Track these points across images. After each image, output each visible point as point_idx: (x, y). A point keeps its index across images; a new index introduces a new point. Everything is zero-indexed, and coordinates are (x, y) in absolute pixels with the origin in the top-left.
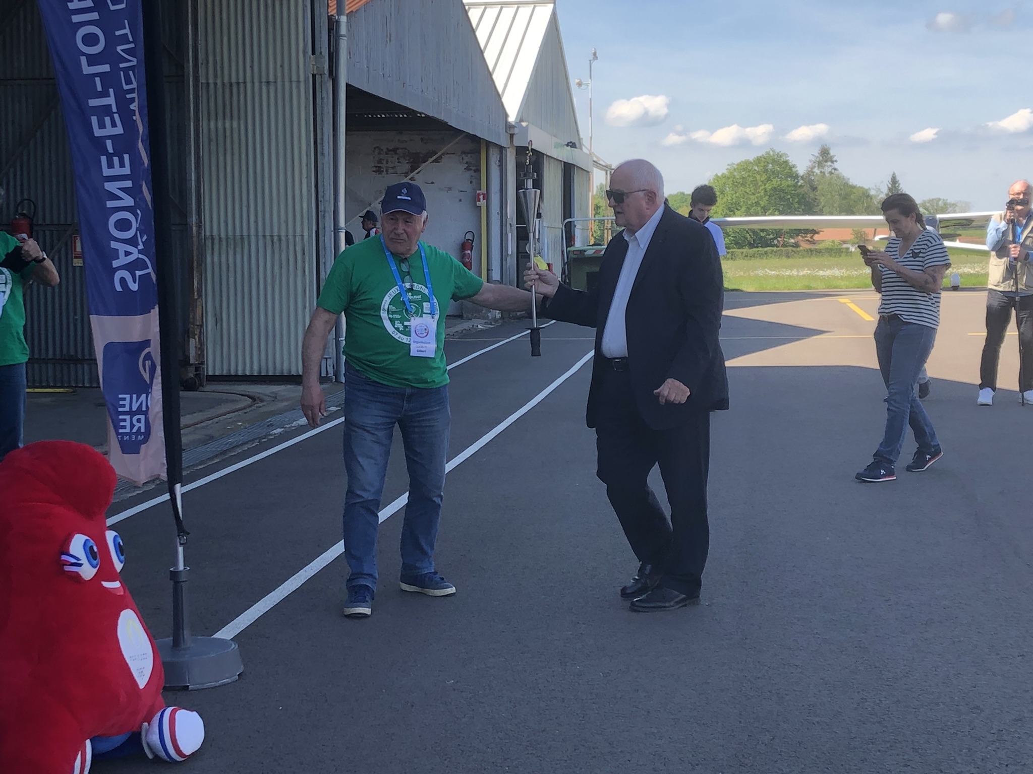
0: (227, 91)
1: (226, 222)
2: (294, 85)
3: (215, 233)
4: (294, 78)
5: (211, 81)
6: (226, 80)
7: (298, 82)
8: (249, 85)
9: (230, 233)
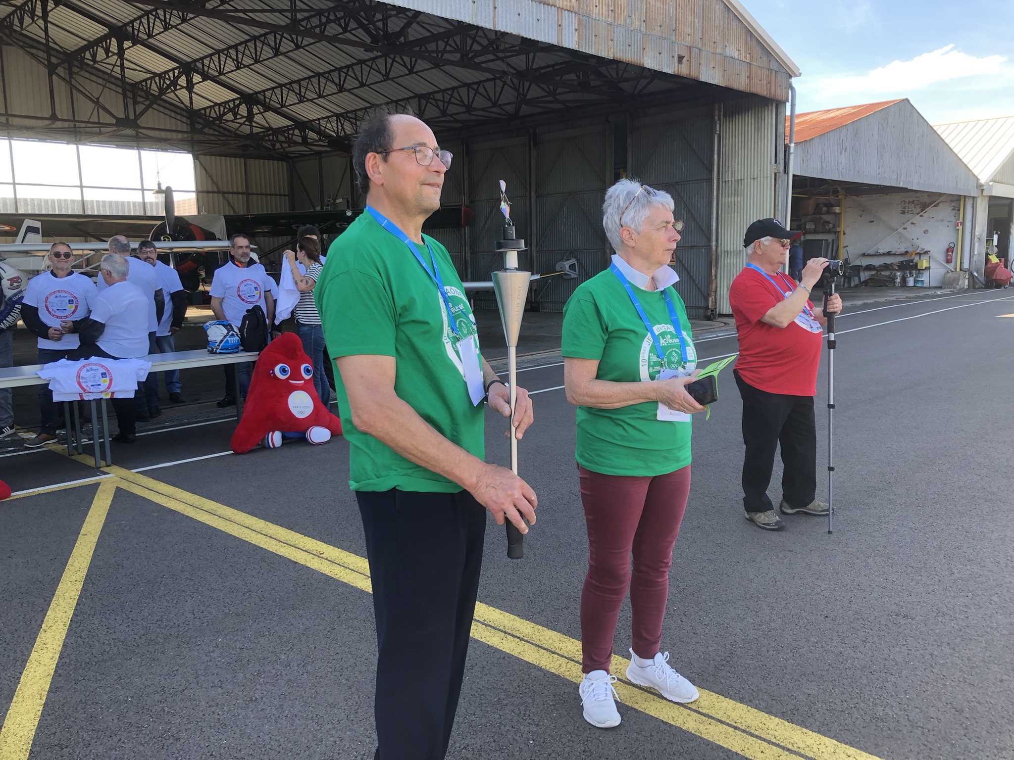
0: (737, 184)
1: (734, 244)
2: (765, 179)
3: (729, 249)
4: (765, 176)
5: (730, 179)
6: (736, 179)
7: (767, 177)
8: (746, 180)
9: (735, 249)
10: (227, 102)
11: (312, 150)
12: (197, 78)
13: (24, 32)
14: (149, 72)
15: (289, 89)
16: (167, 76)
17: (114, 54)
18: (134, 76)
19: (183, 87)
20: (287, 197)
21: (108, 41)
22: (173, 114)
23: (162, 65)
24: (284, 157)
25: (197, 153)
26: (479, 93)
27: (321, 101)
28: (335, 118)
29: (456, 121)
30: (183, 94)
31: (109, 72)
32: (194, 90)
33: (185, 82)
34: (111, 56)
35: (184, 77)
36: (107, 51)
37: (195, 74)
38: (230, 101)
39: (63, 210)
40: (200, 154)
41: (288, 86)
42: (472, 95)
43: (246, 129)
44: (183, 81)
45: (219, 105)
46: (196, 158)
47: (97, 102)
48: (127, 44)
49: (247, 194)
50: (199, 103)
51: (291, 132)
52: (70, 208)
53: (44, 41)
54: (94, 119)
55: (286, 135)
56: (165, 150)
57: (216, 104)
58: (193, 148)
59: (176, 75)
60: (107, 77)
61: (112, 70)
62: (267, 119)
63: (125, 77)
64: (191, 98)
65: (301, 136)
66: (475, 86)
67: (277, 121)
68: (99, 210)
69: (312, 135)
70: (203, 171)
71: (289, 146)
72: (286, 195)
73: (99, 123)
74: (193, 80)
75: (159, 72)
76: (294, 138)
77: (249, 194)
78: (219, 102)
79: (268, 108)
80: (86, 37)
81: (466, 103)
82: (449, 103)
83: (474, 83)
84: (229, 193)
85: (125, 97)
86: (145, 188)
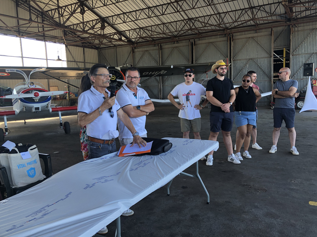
19: (79, 12)
33: (80, 10)
46: (66, 46)
65: (119, 38)
70: (69, 52)
74: (85, 9)
77: (85, 63)
86: (48, 59)
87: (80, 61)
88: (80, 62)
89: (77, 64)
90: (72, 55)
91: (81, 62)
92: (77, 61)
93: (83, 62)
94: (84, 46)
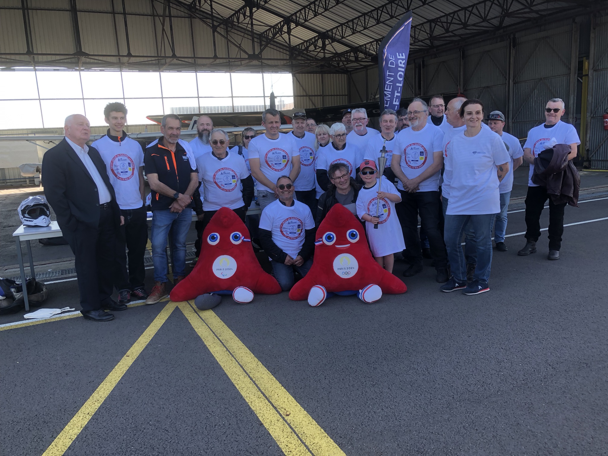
10: (311, 39)
11: (361, 65)
12: (293, 25)
13: (201, 9)
14: (268, 26)
15: (347, 26)
16: (277, 27)
17: (248, 16)
18: (259, 29)
19: (285, 32)
20: (347, 96)
21: (245, 9)
22: (281, 50)
23: (274, 20)
24: (345, 71)
25: (294, 72)
26: (473, 13)
27: (366, 32)
28: (375, 42)
29: (455, 35)
30: (286, 36)
31: (245, 27)
32: (291, 33)
33: (287, 29)
34: (247, 18)
35: (286, 26)
36: (244, 15)
37: (292, 23)
38: (313, 38)
39: (223, 111)
40: (296, 73)
41: (346, 24)
42: (467, 16)
43: (321, 55)
44: (285, 29)
45: (307, 41)
46: (294, 76)
47: (239, 47)
48: (254, 9)
49: (323, 96)
50: (295, 42)
51: (348, 54)
52: (226, 110)
53: (210, 13)
54: (238, 56)
55: (346, 56)
56: (276, 72)
57: (305, 41)
58: (292, 69)
59: (282, 25)
60: (244, 31)
61: (247, 27)
62: (334, 47)
63: (253, 30)
64: (289, 38)
65: (355, 57)
66: (470, 9)
67: (341, 48)
68: (241, 110)
69: (361, 55)
70: (297, 83)
71: (348, 64)
72: (346, 95)
73: (241, 58)
74: (291, 27)
75: (273, 25)
76: (351, 58)
77: (324, 96)
78: (307, 40)
79: (334, 40)
80: (234, 9)
81: (463, 21)
82: (451, 23)
83: (469, 7)
84: (312, 96)
85: (253, 41)
86: (265, 96)
87: (316, 94)
88: (315, 96)
89: (309, 98)
90: (302, 87)
91: (318, 96)
92: (310, 94)
93: (320, 96)
94: (322, 72)
